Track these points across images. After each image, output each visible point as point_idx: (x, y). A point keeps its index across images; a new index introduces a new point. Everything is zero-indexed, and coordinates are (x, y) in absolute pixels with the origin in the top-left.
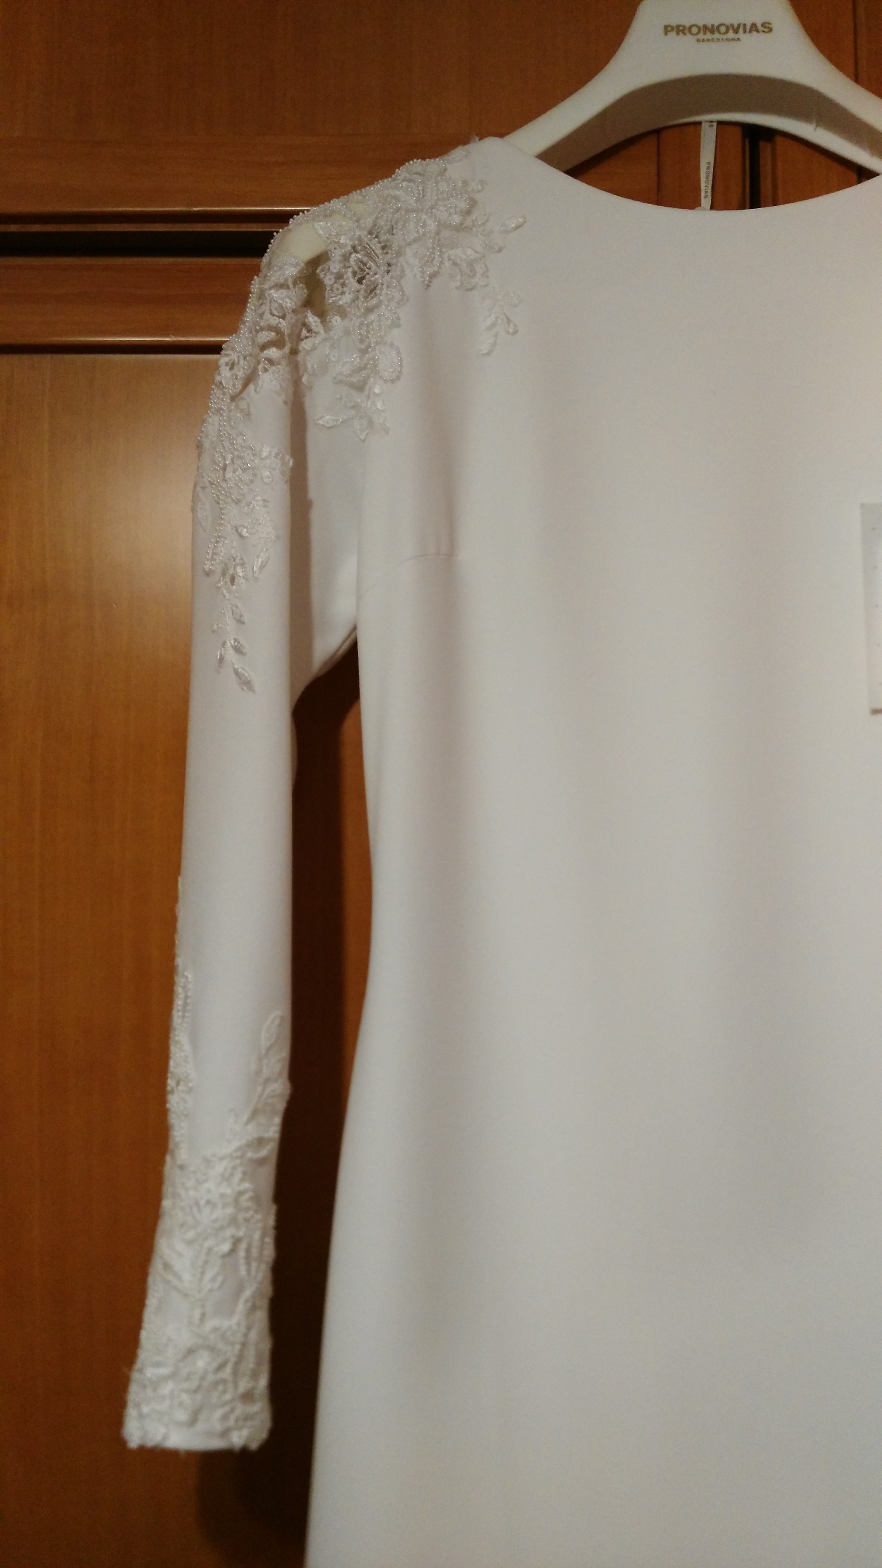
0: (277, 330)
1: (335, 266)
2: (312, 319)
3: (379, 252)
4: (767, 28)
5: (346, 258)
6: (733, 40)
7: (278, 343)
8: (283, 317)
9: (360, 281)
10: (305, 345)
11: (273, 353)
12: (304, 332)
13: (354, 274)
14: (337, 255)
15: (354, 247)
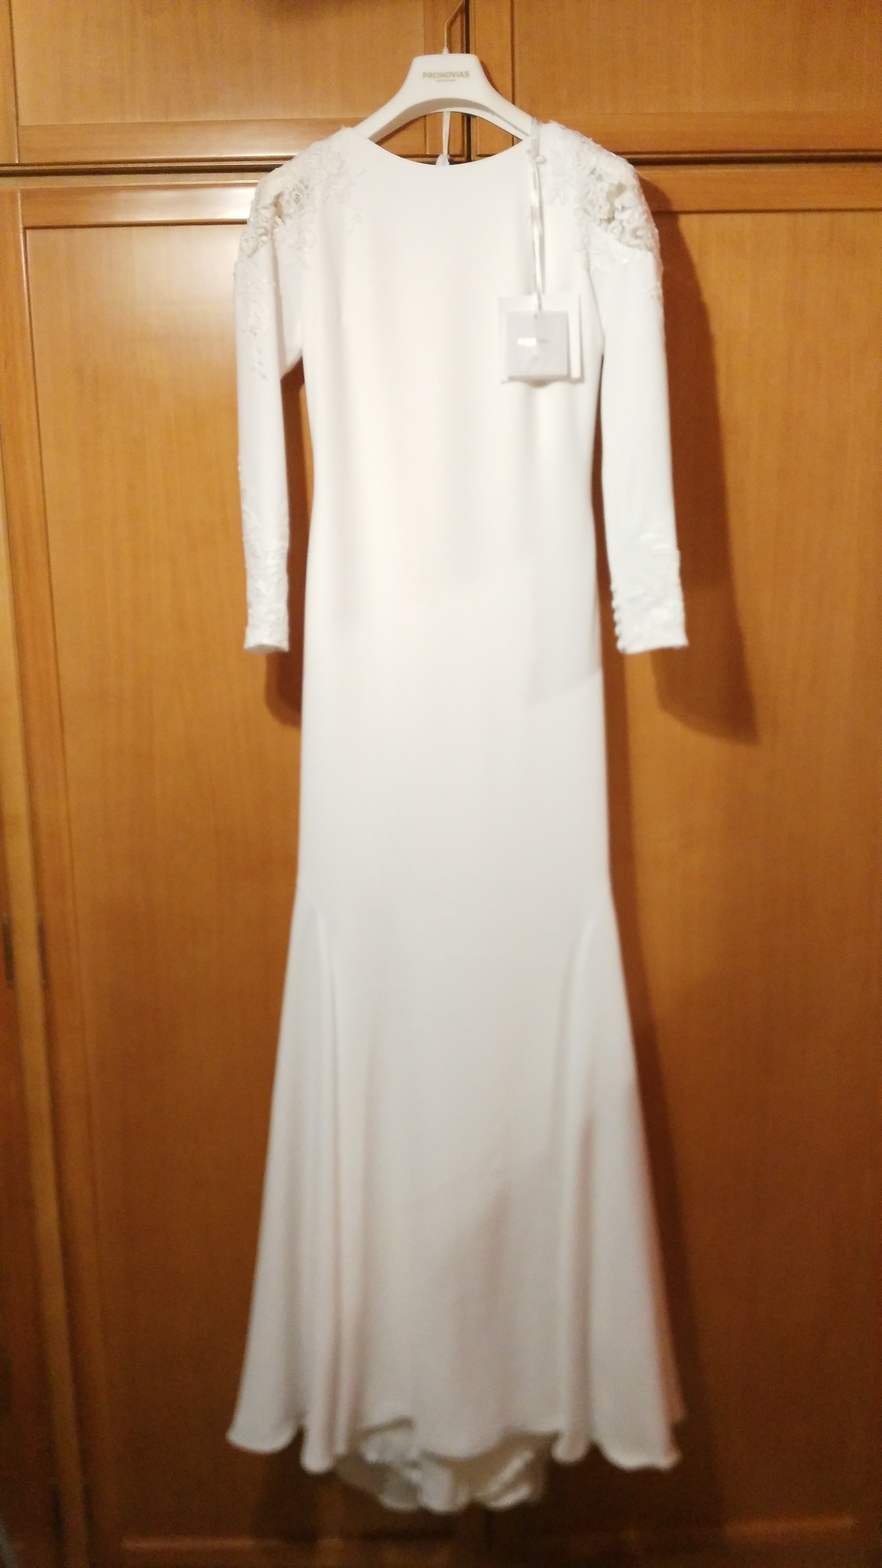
0: (265, 228)
1: (286, 197)
2: (278, 220)
3: (304, 189)
4: (467, 74)
5: (290, 193)
6: (452, 80)
7: (266, 234)
8: (267, 222)
9: (297, 203)
10: (276, 230)
11: (264, 238)
12: (275, 226)
13: (295, 200)
14: (287, 193)
15: (294, 189)
